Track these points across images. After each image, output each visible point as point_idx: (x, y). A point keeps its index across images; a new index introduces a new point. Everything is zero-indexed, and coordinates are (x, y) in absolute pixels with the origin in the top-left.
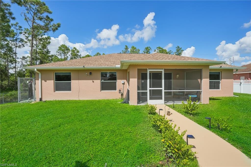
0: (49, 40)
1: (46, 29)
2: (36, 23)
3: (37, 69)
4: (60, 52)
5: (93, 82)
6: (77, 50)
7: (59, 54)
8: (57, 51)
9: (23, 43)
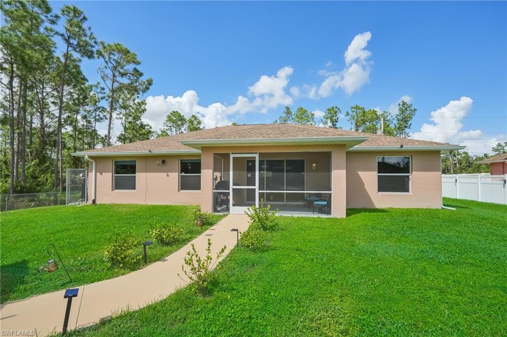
0: (144, 106)
1: (133, 89)
2: (118, 82)
3: (88, 156)
4: (169, 125)
5: (168, 175)
6: (197, 120)
7: (167, 128)
8: (165, 124)
9: (104, 114)
